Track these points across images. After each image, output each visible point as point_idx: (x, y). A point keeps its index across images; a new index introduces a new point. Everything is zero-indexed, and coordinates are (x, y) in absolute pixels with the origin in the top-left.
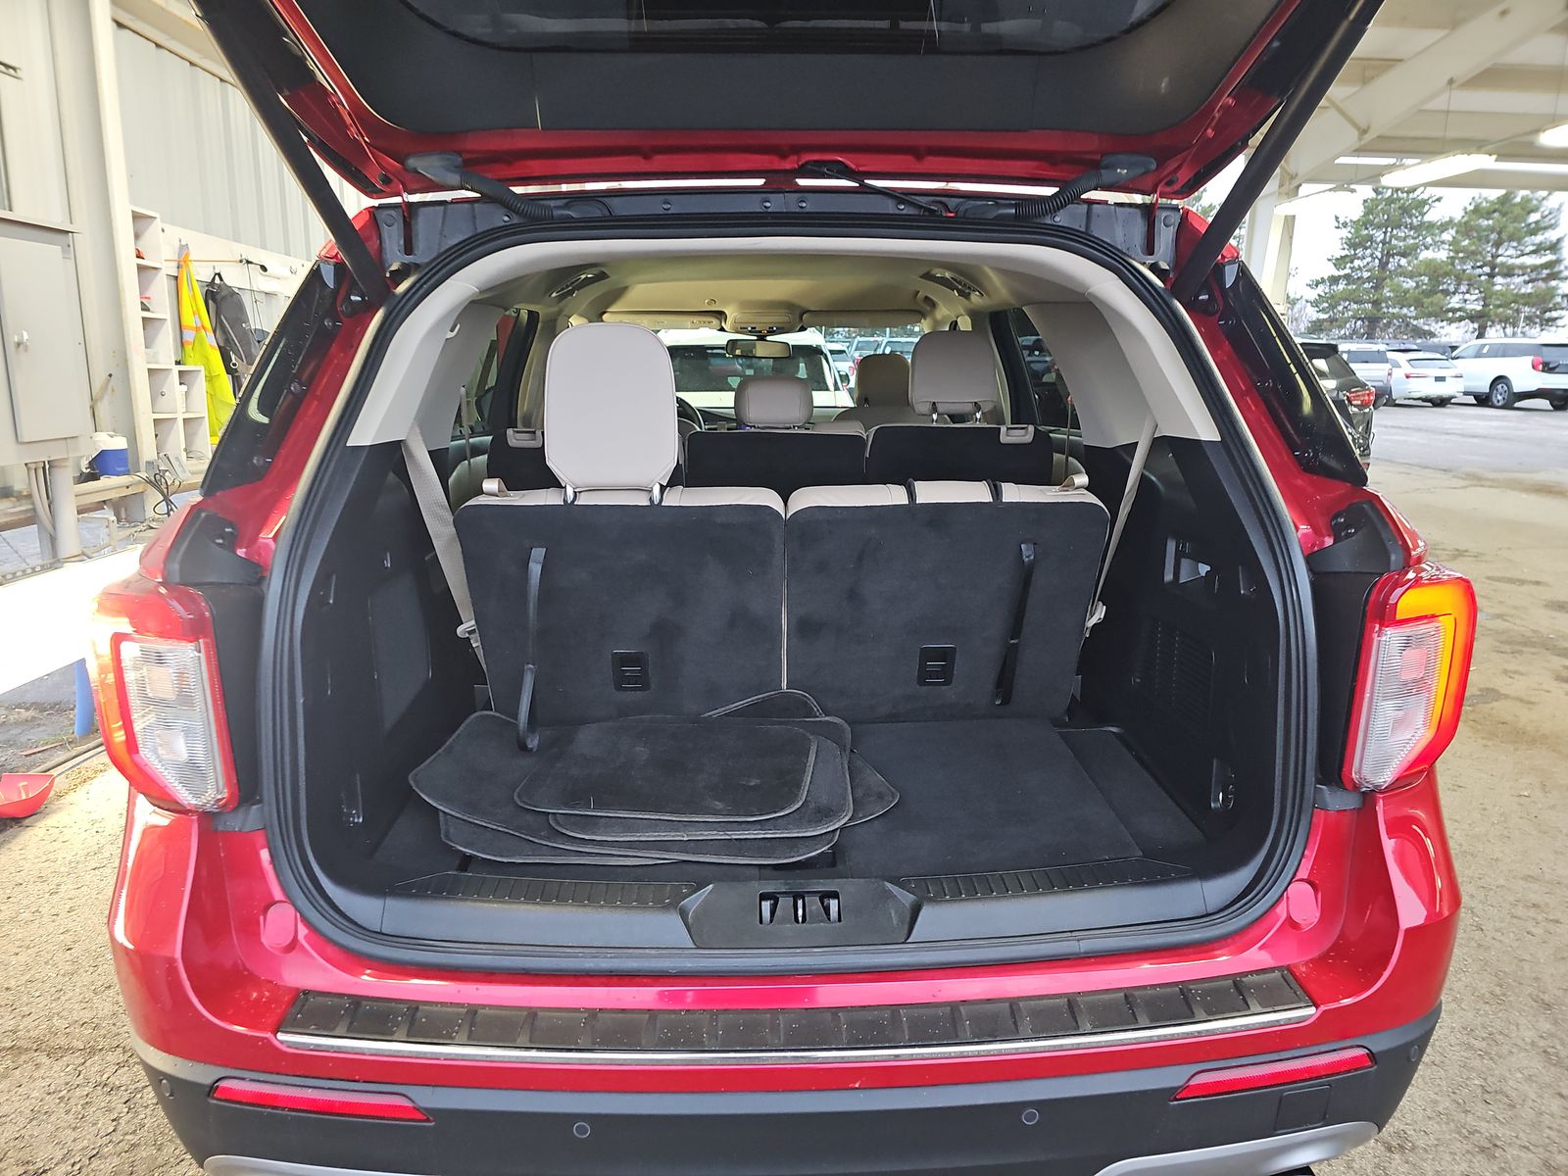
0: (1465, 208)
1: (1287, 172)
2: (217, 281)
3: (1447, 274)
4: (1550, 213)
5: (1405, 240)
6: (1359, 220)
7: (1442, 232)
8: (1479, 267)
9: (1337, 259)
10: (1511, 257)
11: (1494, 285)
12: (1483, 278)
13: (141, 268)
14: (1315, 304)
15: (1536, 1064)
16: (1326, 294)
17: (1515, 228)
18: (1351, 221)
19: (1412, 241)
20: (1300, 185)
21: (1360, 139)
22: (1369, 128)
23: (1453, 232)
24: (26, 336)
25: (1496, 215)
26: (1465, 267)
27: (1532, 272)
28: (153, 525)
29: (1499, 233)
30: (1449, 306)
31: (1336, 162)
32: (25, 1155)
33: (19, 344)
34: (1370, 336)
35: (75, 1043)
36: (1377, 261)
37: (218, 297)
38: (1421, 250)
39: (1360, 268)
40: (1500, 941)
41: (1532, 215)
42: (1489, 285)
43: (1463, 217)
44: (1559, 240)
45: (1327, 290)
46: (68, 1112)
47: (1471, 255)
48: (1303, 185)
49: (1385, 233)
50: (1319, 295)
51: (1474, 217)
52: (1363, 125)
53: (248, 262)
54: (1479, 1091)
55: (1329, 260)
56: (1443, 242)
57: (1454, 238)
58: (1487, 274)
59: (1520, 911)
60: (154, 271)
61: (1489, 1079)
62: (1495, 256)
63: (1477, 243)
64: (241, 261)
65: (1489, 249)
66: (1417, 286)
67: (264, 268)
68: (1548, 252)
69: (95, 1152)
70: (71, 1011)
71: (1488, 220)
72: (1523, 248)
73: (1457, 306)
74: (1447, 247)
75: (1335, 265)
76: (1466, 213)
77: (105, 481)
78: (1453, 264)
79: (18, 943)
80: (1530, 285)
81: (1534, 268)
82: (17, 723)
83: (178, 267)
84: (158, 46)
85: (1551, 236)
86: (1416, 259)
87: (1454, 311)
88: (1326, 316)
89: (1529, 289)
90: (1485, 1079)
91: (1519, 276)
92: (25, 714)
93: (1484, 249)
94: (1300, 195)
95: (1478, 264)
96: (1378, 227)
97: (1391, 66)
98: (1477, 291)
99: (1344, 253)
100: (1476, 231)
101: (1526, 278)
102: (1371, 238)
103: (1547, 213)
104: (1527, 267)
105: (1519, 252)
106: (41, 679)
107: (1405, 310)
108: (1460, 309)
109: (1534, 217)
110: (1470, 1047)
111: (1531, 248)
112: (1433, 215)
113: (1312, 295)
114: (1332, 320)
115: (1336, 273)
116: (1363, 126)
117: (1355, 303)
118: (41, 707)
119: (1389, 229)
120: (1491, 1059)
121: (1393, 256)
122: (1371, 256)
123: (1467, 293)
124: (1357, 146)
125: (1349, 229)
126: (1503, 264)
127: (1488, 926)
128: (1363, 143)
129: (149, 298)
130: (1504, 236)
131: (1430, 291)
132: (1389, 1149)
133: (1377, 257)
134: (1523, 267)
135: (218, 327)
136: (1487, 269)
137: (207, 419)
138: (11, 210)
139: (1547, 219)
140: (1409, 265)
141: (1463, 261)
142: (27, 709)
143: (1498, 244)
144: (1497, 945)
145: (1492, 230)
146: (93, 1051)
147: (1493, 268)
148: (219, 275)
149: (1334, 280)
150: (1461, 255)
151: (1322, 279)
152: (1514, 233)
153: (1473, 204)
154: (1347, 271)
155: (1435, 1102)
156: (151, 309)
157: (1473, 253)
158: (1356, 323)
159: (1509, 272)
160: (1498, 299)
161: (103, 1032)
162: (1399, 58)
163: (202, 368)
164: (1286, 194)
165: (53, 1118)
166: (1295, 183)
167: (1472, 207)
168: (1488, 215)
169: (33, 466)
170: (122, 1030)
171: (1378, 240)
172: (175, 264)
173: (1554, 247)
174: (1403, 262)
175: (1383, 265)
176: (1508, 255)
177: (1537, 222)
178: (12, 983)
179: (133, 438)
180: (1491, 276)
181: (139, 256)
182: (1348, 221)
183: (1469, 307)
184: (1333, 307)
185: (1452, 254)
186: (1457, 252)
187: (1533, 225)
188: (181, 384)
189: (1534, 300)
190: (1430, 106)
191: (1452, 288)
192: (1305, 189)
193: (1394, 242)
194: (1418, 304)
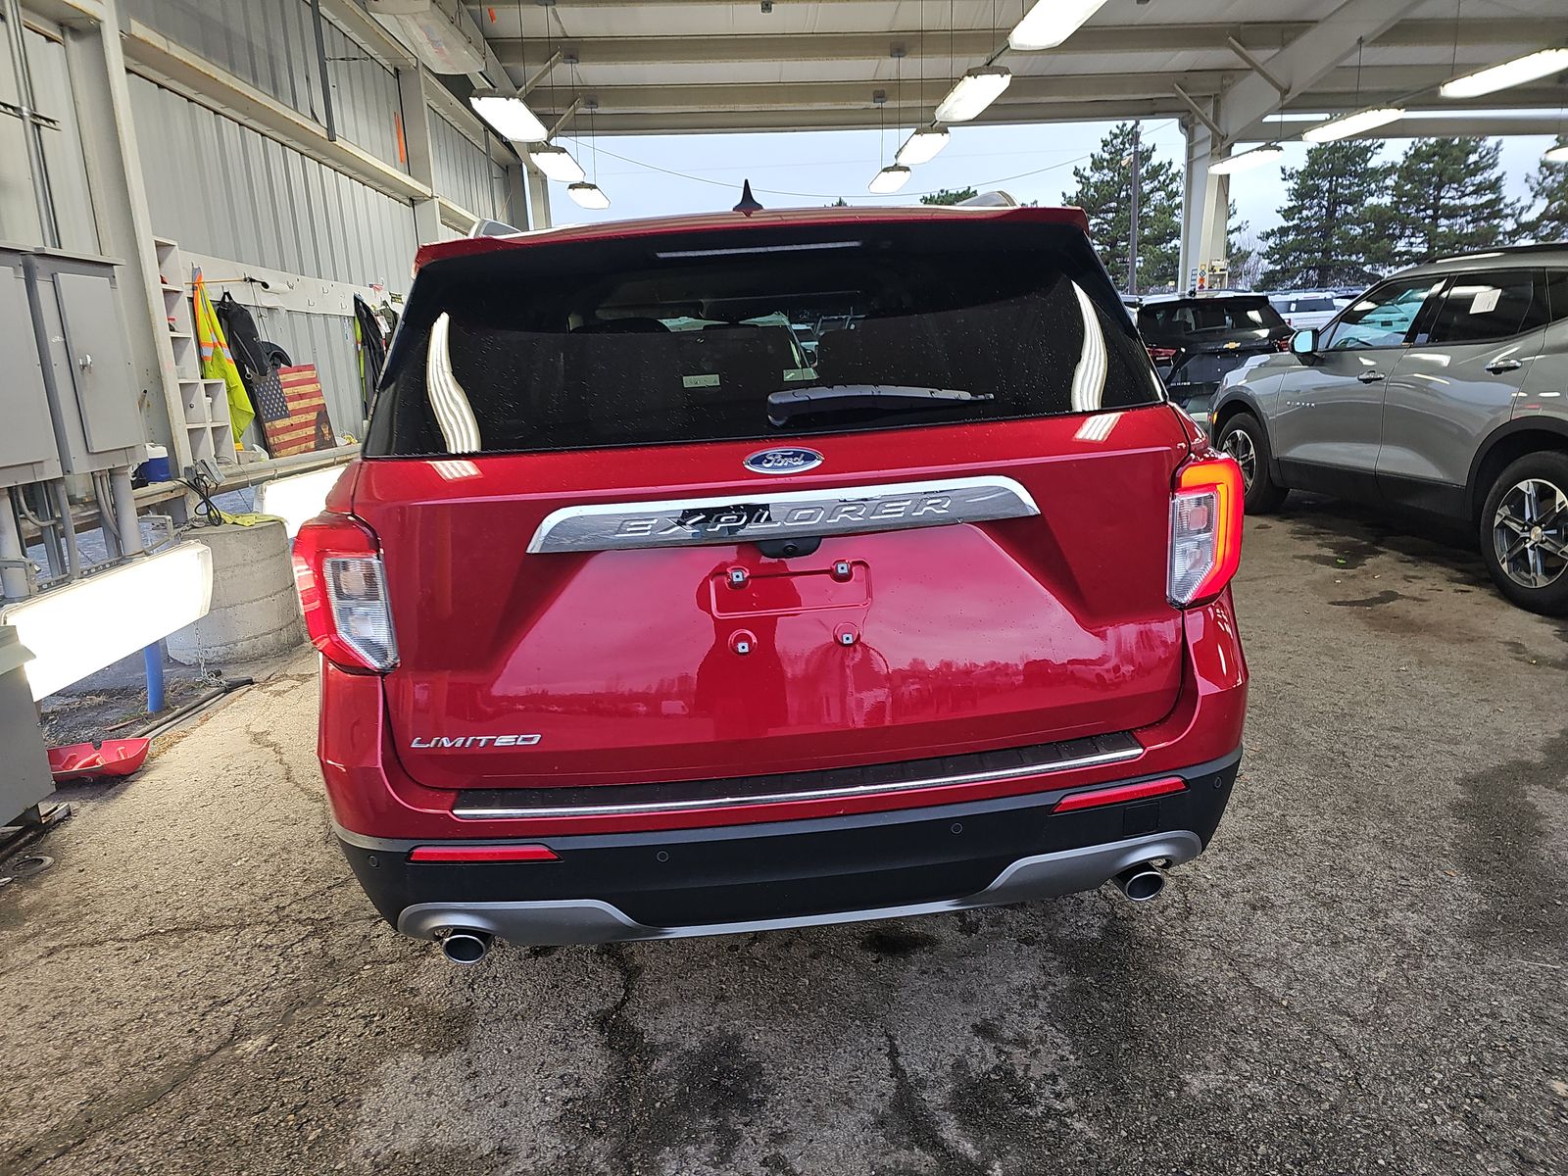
0: (1406, 153)
1: (1218, 133)
2: (227, 300)
3: (1391, 219)
4: (1488, 153)
5: (1350, 188)
6: (1304, 171)
7: (1385, 178)
8: (1422, 210)
9: (1285, 211)
10: (1452, 198)
11: (1438, 226)
12: (1427, 221)
13: (165, 292)
14: (1267, 255)
15: (1376, 850)
16: (1276, 245)
17: (1454, 169)
18: (1297, 172)
19: (1356, 189)
20: (1232, 145)
21: (1282, 99)
22: (1290, 88)
23: (1395, 177)
24: (89, 360)
25: (1436, 158)
26: (1409, 211)
27: (1473, 212)
28: (196, 524)
29: (1440, 176)
30: (1396, 250)
31: (1265, 120)
32: (212, 993)
33: (84, 367)
34: (1322, 285)
35: (226, 922)
36: (1324, 210)
37: (230, 315)
38: (1366, 197)
39: (1308, 218)
40: (1363, 773)
41: (1471, 156)
42: (1433, 228)
43: (1404, 162)
44: (1499, 179)
45: (1278, 242)
46: (236, 964)
47: (1414, 199)
48: (1236, 145)
49: (1331, 182)
50: (1270, 247)
51: (1414, 161)
52: (1284, 84)
53: (252, 280)
54: (1329, 868)
55: (1278, 212)
56: (1387, 188)
57: (1396, 183)
58: (1430, 217)
59: (1383, 752)
60: (176, 294)
61: (1337, 861)
62: (1438, 198)
63: (1419, 187)
64: (245, 280)
65: (1431, 192)
66: (1364, 233)
67: (265, 285)
68: (1488, 192)
69: (265, 987)
70: (216, 902)
71: (1428, 163)
72: (1463, 189)
73: (1403, 249)
74: (1390, 192)
75: (1284, 216)
76: (1407, 157)
77: (152, 488)
78: (1397, 209)
79: (155, 862)
80: (1471, 225)
81: (1475, 208)
82: (91, 708)
83: (193, 290)
84: (160, 86)
85: (1492, 175)
86: (1362, 205)
87: (1401, 254)
88: (1278, 267)
89: (1470, 229)
90: (1334, 862)
91: (1461, 217)
92: (97, 700)
93: (1427, 192)
94: (1233, 155)
95: (1422, 207)
96: (1324, 177)
97: (1308, 27)
98: (1422, 234)
99: (1291, 204)
100: (1418, 176)
101: (1469, 218)
102: (1317, 188)
103: (1484, 153)
104: (1469, 207)
105: (1459, 193)
106: (103, 670)
107: (1354, 258)
108: (1405, 253)
109: (1473, 158)
110: (1325, 842)
111: (1471, 189)
112: (1375, 162)
113: (1264, 247)
114: (1284, 271)
115: (1285, 224)
116: (1285, 87)
117: (1305, 253)
118: (110, 693)
119: (1334, 178)
120: (1341, 849)
121: (1340, 204)
122: (1319, 205)
123: (1412, 236)
124: (1280, 106)
125: (1295, 180)
126: (1444, 205)
127: (1354, 764)
128: (1285, 102)
129: (173, 319)
130: (1445, 179)
131: (1377, 236)
132: (1254, 908)
133: (1324, 206)
134: (1464, 207)
135: (232, 342)
136: (1430, 212)
137: (230, 426)
138: (60, 247)
139: (1484, 160)
140: (1355, 212)
141: (1407, 205)
142: (98, 696)
143: (1439, 187)
144: (1360, 776)
145: (1432, 172)
146: (243, 926)
147: (1436, 212)
148: (228, 294)
149: (1284, 231)
150: (1404, 199)
151: (1272, 230)
152: (1453, 176)
153: (1413, 149)
154: (1296, 222)
155: (1294, 878)
156: (176, 329)
157: (1415, 196)
158: (1307, 272)
159: (1452, 213)
160: (1442, 241)
161: (247, 913)
162: (1314, 18)
163: (224, 381)
164: (1220, 154)
165: (225, 969)
166: (1226, 144)
167: (1412, 152)
168: (1428, 159)
169: (99, 474)
170: (262, 911)
171: (1324, 189)
172: (191, 286)
173: (1494, 186)
174: (1350, 209)
175: (1331, 213)
176: (1449, 197)
177: (1475, 163)
178: (161, 888)
179: (171, 448)
180: (1435, 218)
181: (163, 282)
182: (1294, 171)
183: (1415, 250)
184: (1284, 258)
185: (1395, 199)
186: (1400, 197)
187: (1472, 166)
188: (207, 396)
189: (1476, 239)
190: (1345, 63)
191: (1397, 232)
192: (1237, 148)
193: (1340, 190)
194: (1365, 250)
